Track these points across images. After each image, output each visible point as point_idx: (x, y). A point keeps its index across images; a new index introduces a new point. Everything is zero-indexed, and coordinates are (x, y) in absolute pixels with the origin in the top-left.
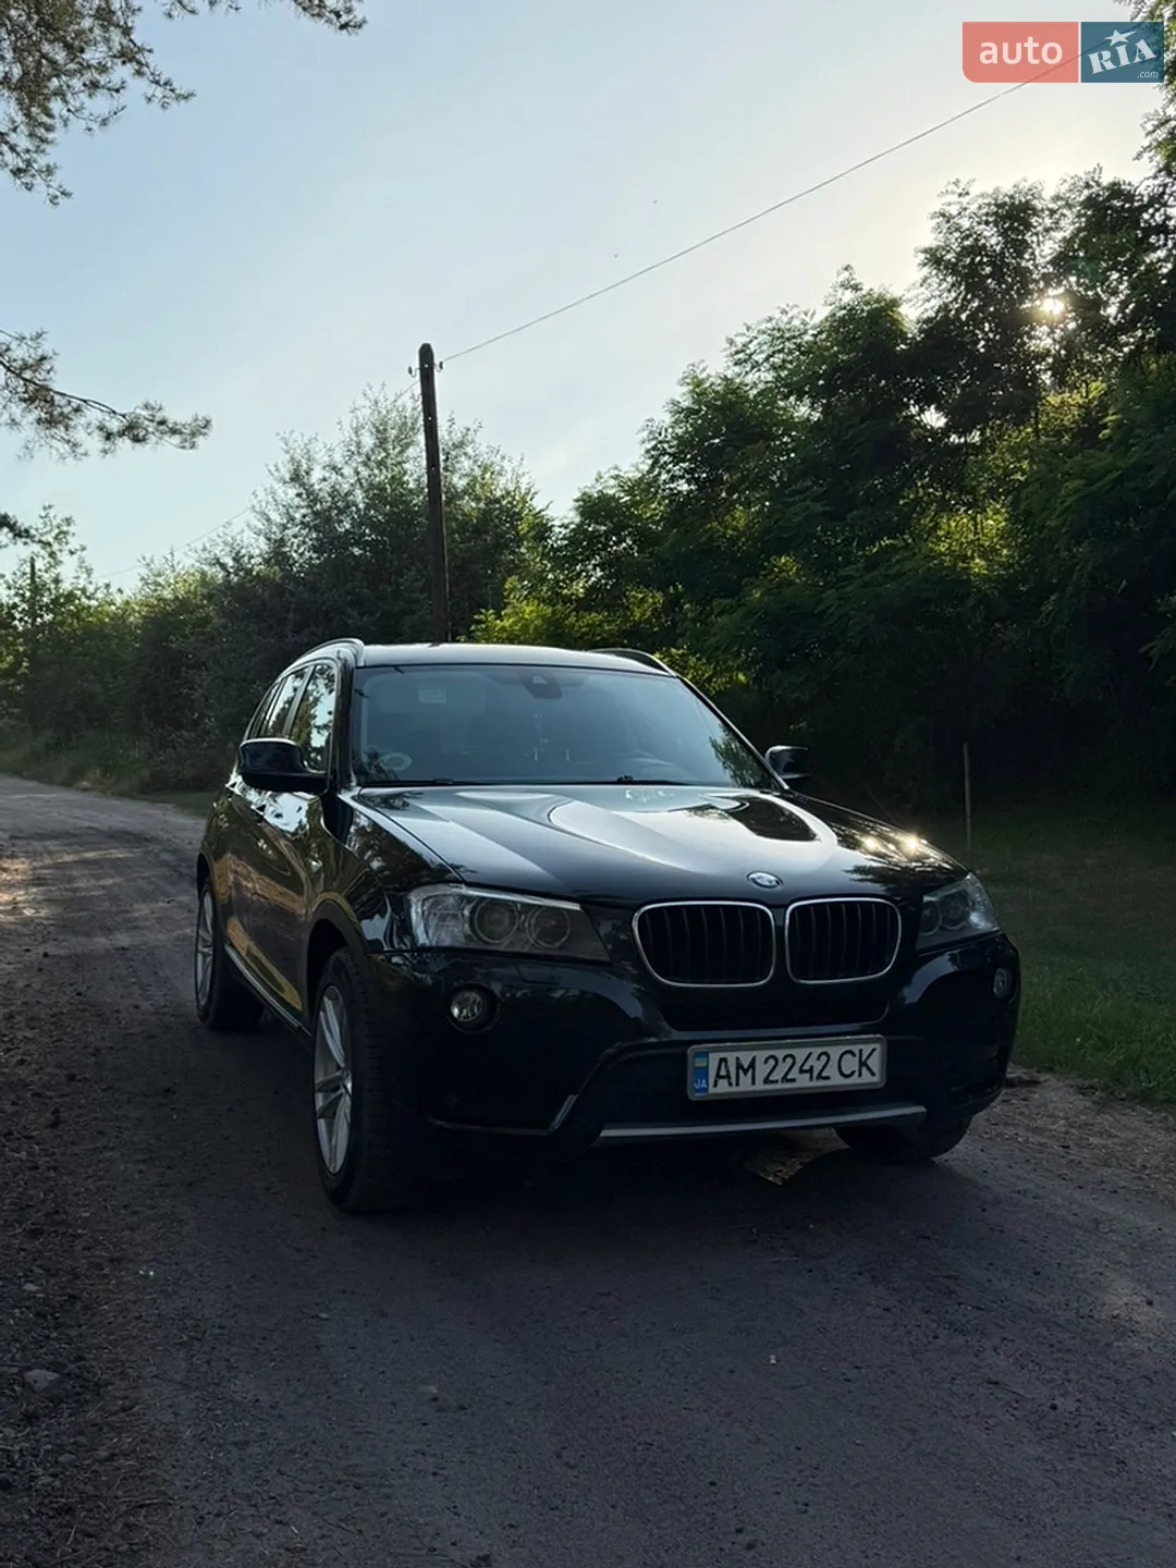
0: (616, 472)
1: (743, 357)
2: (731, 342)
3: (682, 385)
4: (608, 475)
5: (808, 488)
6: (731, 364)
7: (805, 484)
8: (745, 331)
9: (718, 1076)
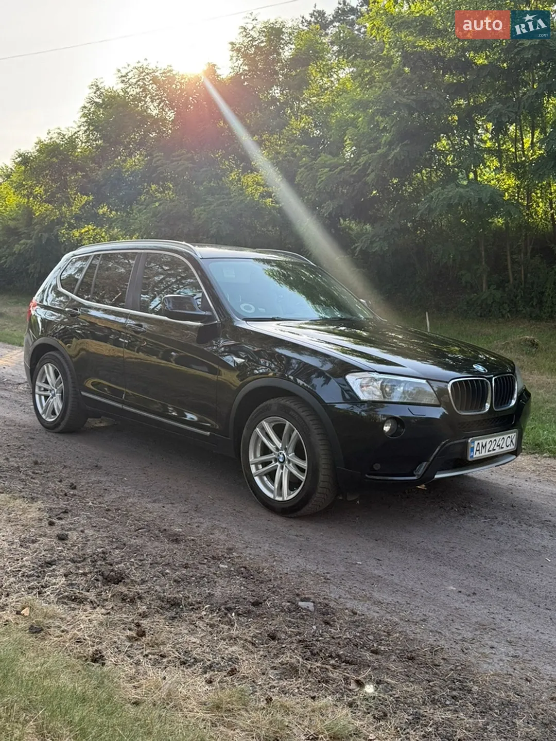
0: (59, 131)
1: (124, 79)
2: (119, 71)
3: (90, 88)
4: (53, 132)
5: (183, 154)
6: (119, 82)
7: (182, 152)
8: (127, 66)
9: (477, 450)
